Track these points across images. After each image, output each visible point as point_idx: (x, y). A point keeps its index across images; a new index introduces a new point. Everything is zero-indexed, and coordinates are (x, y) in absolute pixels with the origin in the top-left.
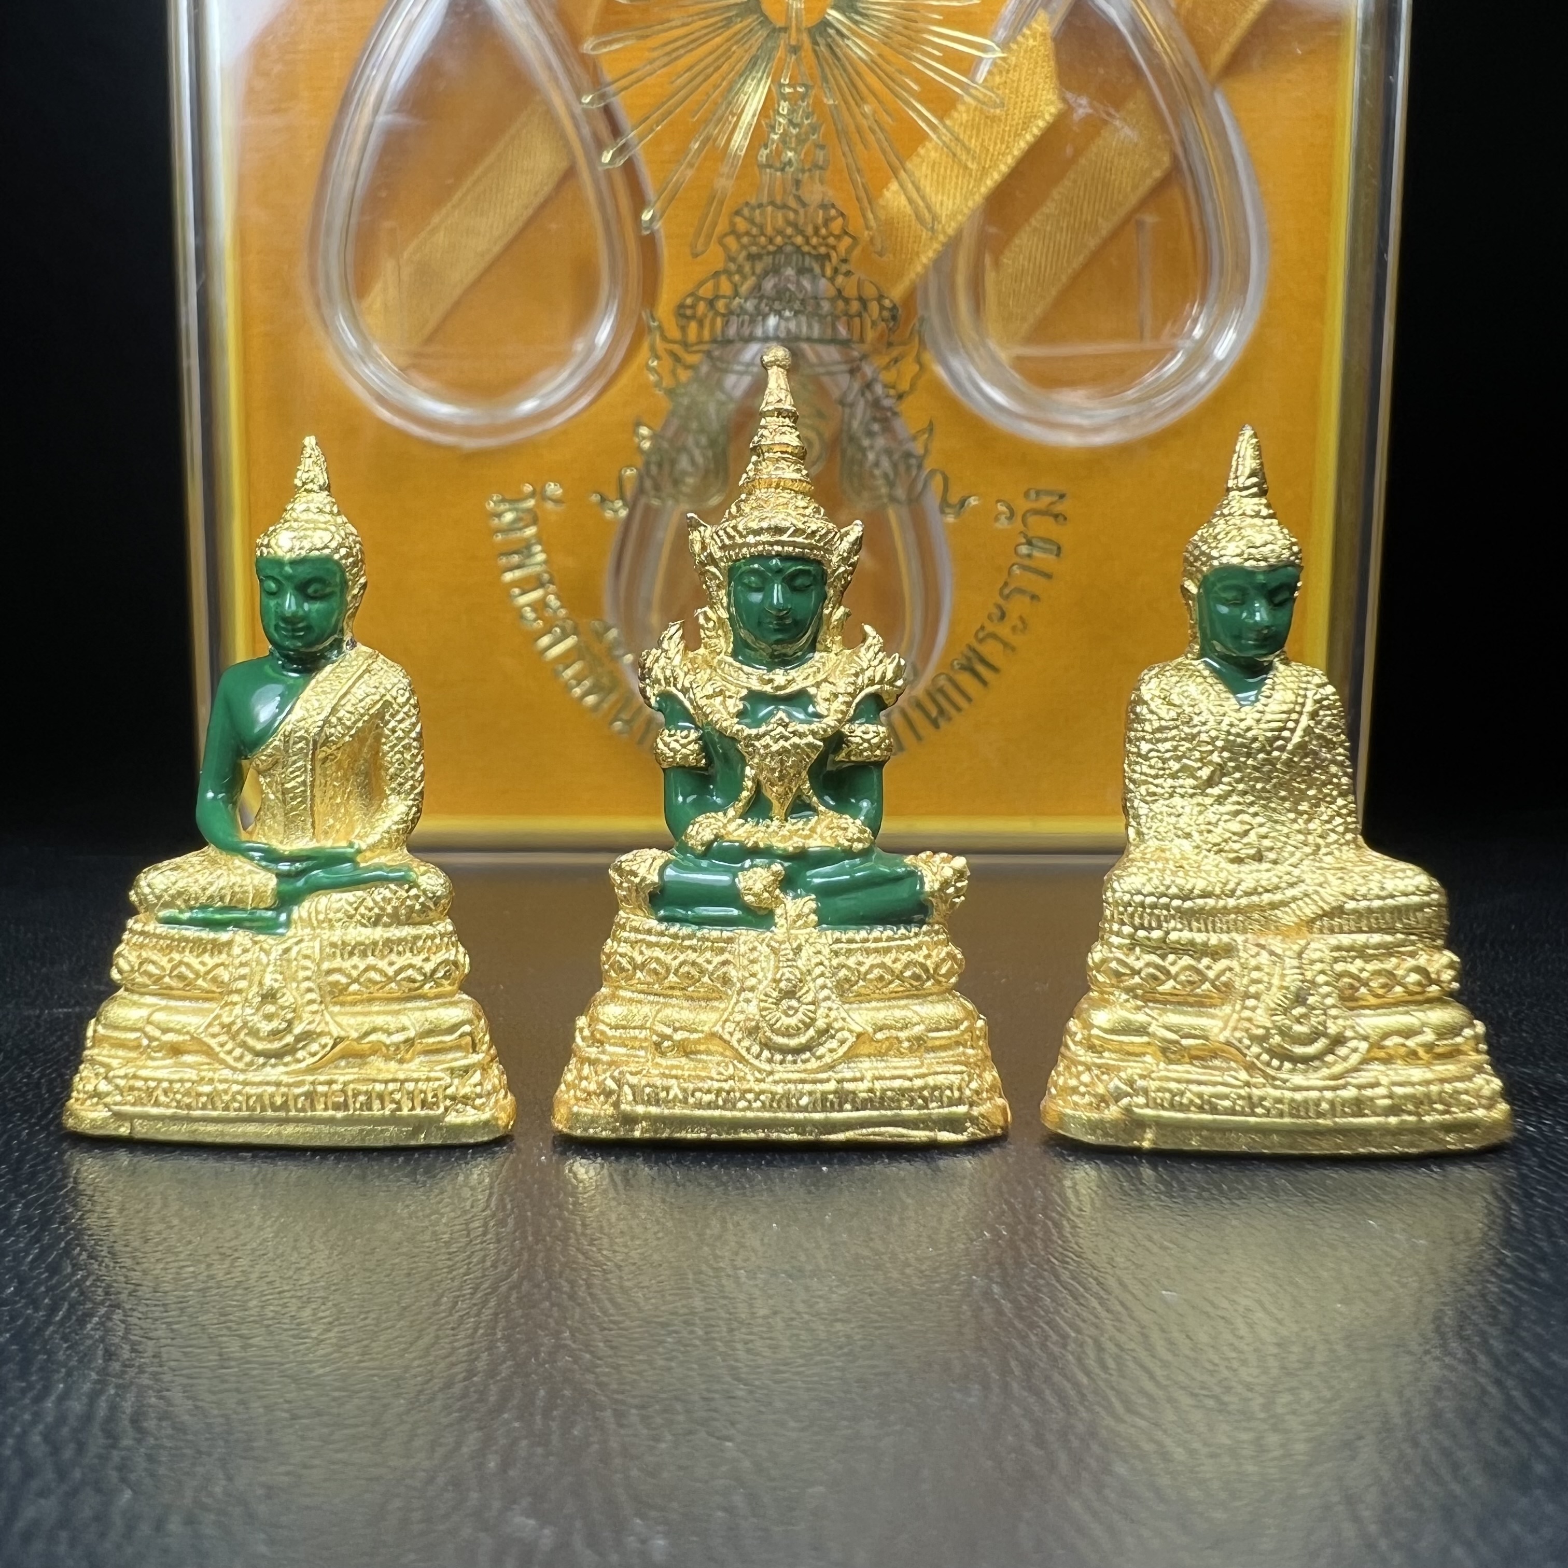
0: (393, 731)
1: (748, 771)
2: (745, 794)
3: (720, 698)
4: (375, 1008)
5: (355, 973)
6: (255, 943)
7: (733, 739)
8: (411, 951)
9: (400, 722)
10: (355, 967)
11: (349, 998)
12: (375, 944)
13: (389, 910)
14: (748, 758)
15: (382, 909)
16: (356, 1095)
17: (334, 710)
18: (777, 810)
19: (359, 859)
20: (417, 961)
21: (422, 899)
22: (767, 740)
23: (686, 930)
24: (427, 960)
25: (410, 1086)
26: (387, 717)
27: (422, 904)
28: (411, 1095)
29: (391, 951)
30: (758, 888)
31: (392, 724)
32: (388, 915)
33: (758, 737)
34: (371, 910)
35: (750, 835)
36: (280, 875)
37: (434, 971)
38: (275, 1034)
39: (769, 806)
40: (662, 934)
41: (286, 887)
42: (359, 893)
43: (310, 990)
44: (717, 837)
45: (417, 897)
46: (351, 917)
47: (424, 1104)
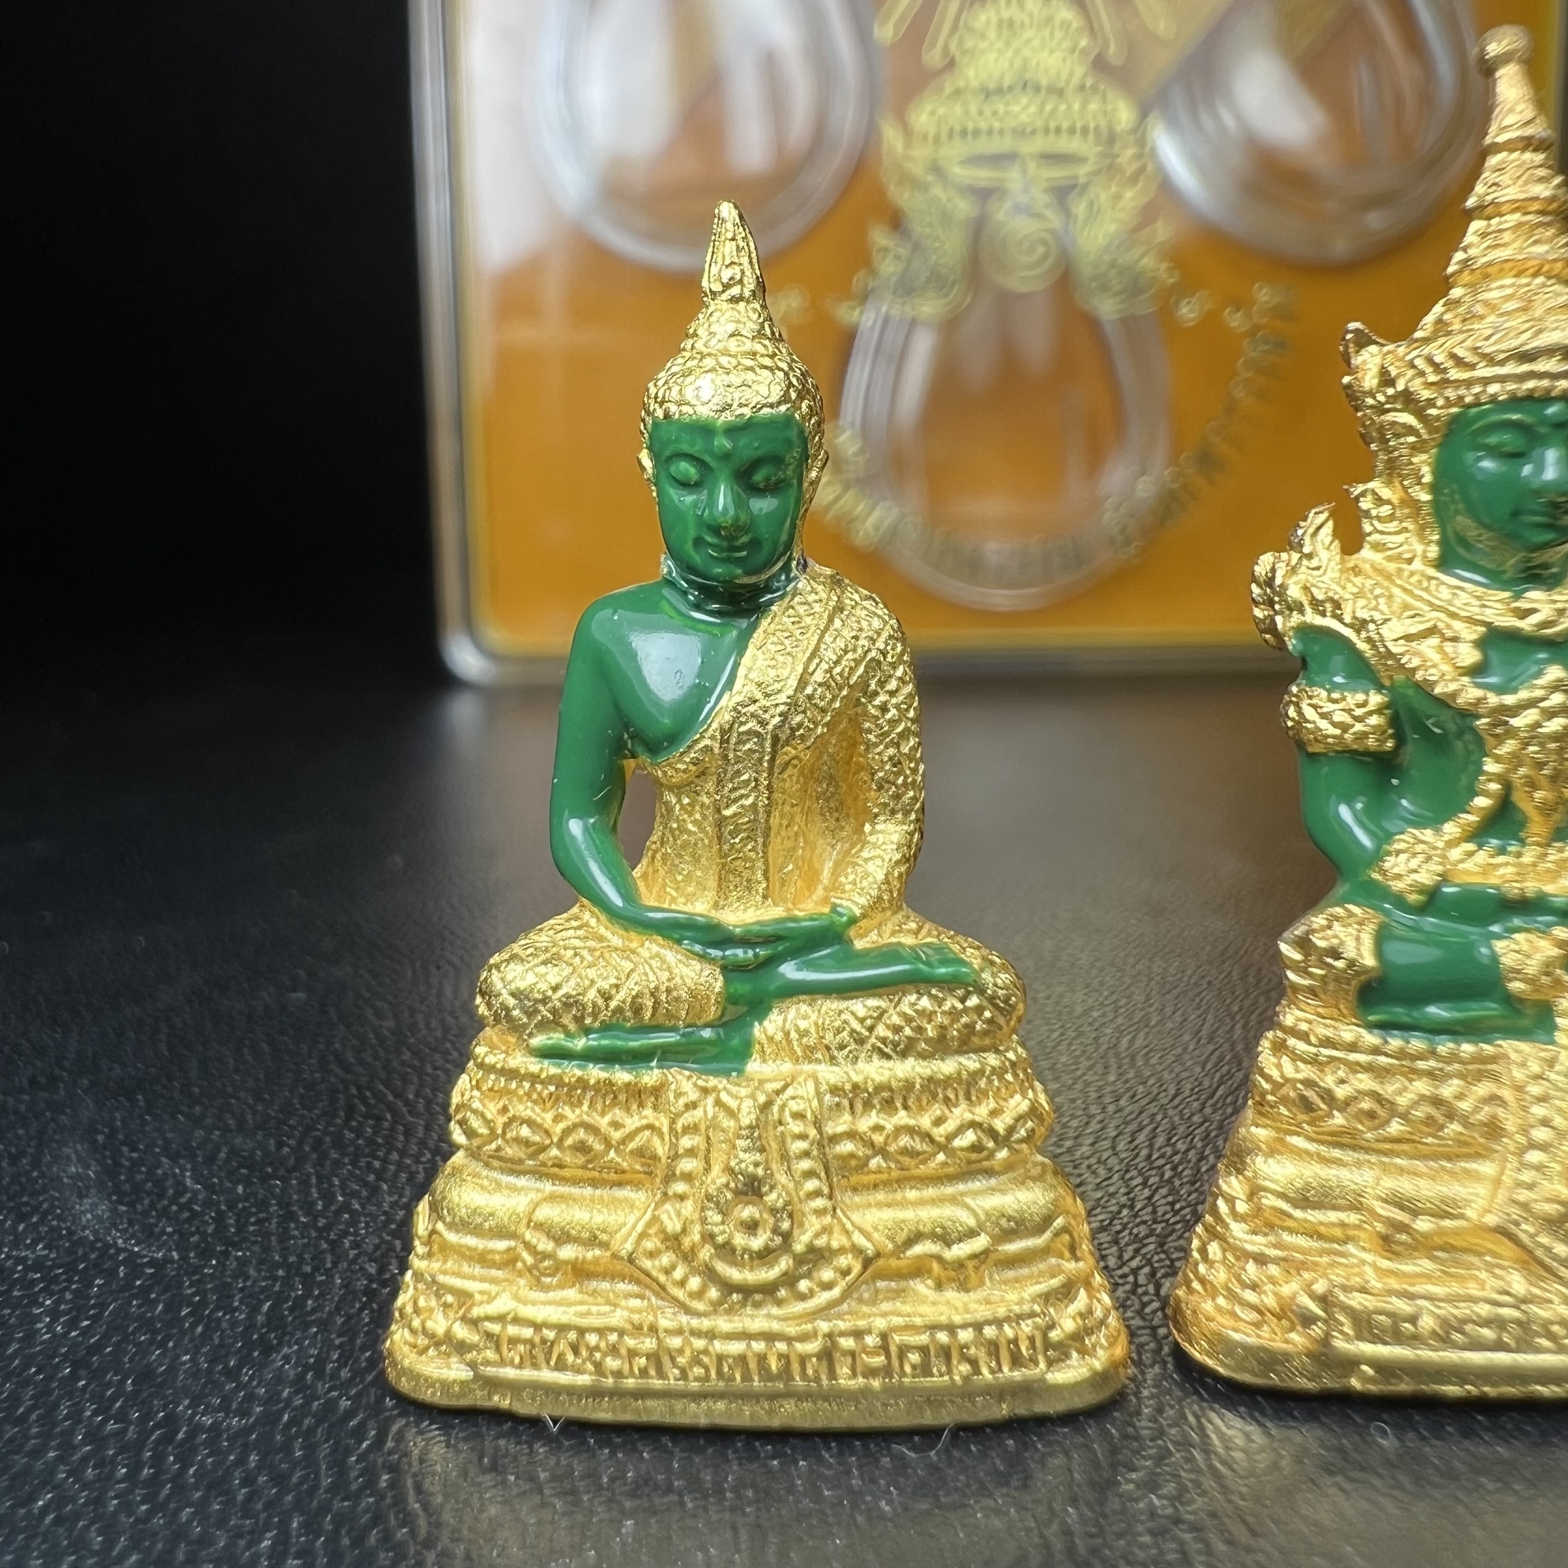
0: (884, 709)
1: (1491, 766)
2: (1481, 802)
3: (1434, 641)
4: (912, 1194)
5: (878, 1139)
6: (705, 1091)
7: (1468, 714)
8: (968, 1097)
9: (892, 694)
10: (878, 1128)
11: (866, 1179)
12: (908, 1086)
13: (931, 1032)
14: (1490, 741)
15: (920, 1030)
16: (903, 1351)
17: (802, 683)
18: (1537, 828)
19: (852, 933)
20: (982, 1112)
21: (987, 1014)
22: (1530, 716)
23: (1417, 1044)
24: (994, 1113)
25: (990, 1332)
26: (873, 686)
27: (990, 1021)
28: (993, 1348)
29: (934, 1096)
30: (1532, 967)
31: (882, 698)
32: (928, 1041)
33: (1515, 710)
34: (897, 1029)
35: (1489, 868)
36: (730, 970)
37: (1011, 1130)
38: (765, 1256)
39: (1523, 823)
40: (1376, 1051)
41: (743, 987)
42: (873, 1002)
43: (809, 1174)
44: (1445, 879)
45: (979, 1010)
46: (861, 1041)
47: (1017, 1361)
